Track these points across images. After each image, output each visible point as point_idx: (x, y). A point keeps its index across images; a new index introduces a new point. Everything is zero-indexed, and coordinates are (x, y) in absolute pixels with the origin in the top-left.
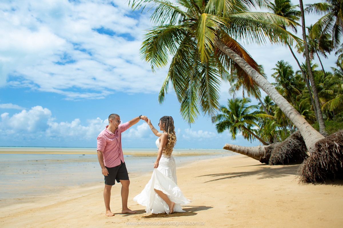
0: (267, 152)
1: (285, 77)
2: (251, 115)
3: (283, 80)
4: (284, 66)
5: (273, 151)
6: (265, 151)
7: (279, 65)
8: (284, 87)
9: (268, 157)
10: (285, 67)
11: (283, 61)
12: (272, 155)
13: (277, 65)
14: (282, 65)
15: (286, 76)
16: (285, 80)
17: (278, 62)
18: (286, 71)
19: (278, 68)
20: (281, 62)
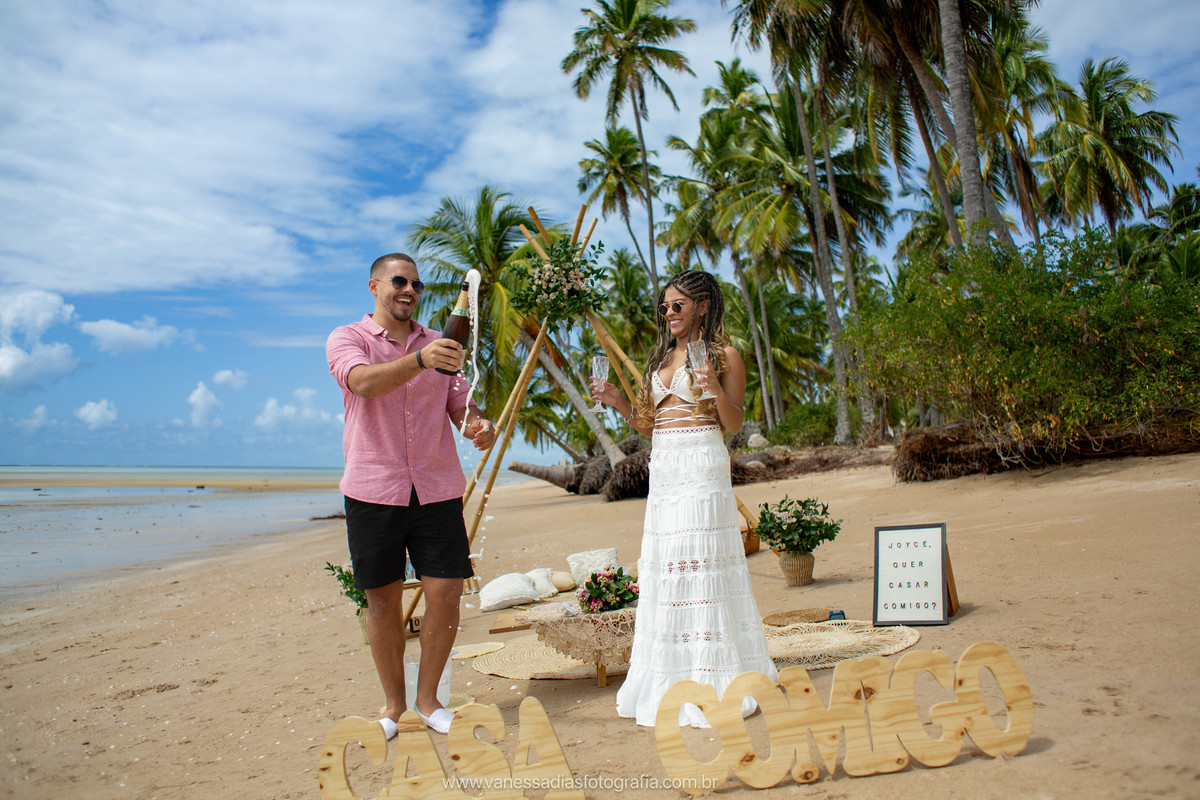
0: (578, 474)
1: (627, 293)
2: (549, 396)
3: (624, 300)
4: (630, 264)
5: (586, 473)
6: (574, 473)
7: (615, 259)
8: (625, 318)
9: (579, 482)
10: (631, 267)
11: (626, 250)
12: (584, 480)
13: (611, 259)
14: (625, 262)
15: (631, 291)
16: (628, 300)
17: (615, 251)
18: (632, 278)
19: (614, 267)
20: (622, 254)
